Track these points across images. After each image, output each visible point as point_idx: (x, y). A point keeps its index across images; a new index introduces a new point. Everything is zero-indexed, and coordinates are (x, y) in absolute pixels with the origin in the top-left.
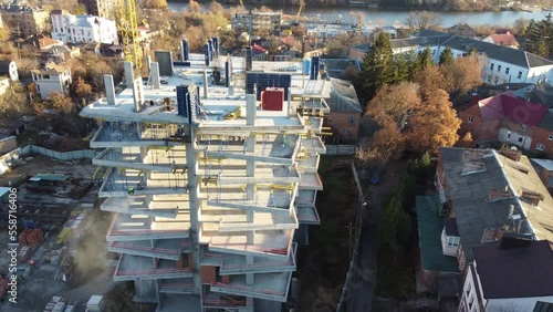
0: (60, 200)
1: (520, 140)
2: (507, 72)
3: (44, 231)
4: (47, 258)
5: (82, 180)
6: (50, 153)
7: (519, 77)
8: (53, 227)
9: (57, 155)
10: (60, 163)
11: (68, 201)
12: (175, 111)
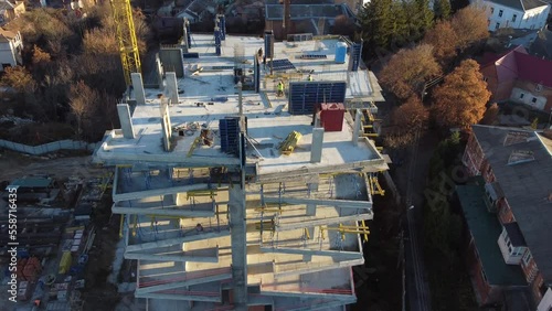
0: (48, 211)
1: (534, 100)
2: (500, 15)
3: (40, 257)
4: (52, 294)
5: (67, 181)
6: (19, 147)
7: (514, 20)
8: (49, 250)
9: (29, 149)
10: (35, 159)
11: (57, 212)
12: (216, 145)
